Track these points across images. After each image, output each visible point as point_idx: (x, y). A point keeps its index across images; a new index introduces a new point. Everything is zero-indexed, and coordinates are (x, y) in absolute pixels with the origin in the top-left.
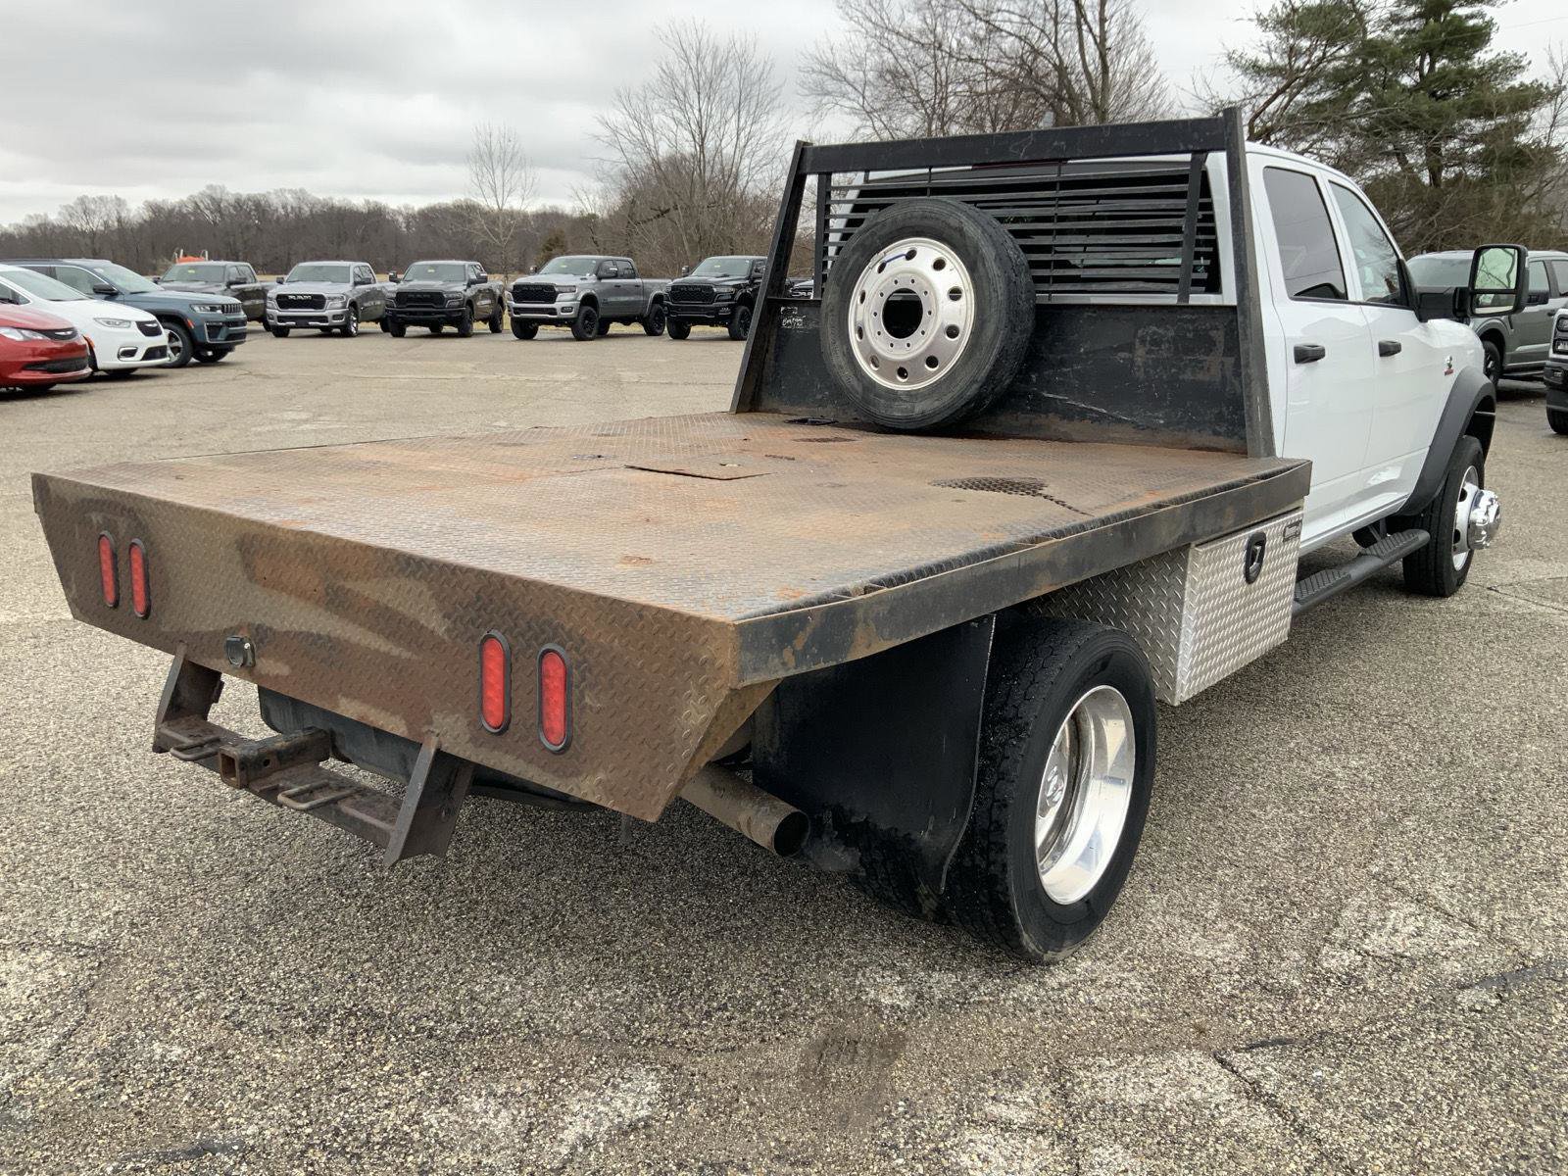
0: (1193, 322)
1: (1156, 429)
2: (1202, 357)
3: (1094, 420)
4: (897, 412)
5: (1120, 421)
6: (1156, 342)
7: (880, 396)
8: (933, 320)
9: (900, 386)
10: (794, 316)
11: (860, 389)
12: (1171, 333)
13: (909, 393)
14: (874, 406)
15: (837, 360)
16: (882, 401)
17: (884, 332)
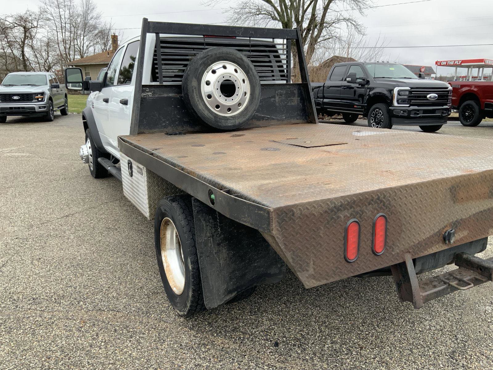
0: (289, 88)
1: (283, 120)
2: (292, 98)
3: (266, 120)
4: (230, 124)
5: (274, 119)
6: (281, 95)
7: (221, 119)
8: (240, 90)
9: (229, 114)
10: (147, 92)
11: (213, 118)
12: (284, 92)
13: (231, 117)
14: (220, 123)
16: (223, 121)
17: (222, 96)
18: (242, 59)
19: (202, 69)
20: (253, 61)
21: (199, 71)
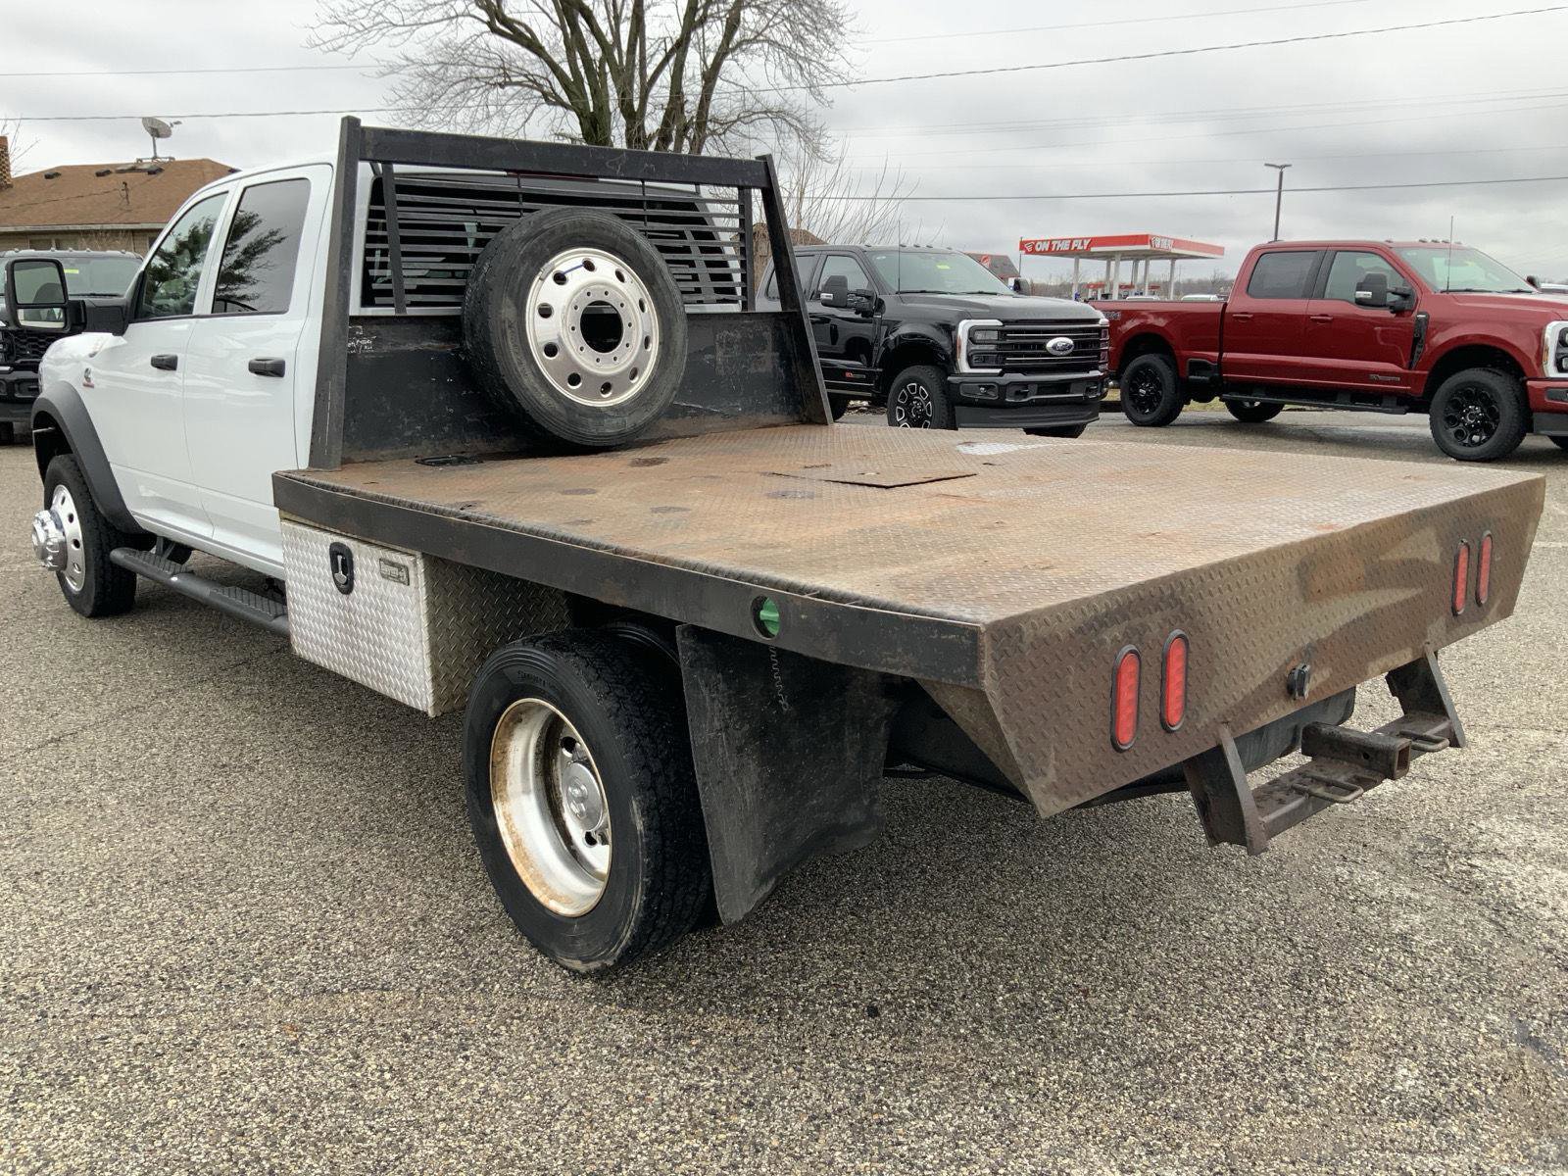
0: (751, 326)
1: (736, 416)
2: (760, 354)
3: (693, 416)
4: (610, 428)
5: (712, 413)
6: (729, 344)
7: (585, 415)
8: (635, 332)
9: (606, 402)
10: (360, 337)
11: (563, 412)
12: (739, 336)
13: (611, 408)
14: (583, 426)
15: (529, 380)
16: (590, 420)
17: (586, 346)
18: (633, 242)
19: (527, 270)
20: (662, 249)
21: (520, 277)
